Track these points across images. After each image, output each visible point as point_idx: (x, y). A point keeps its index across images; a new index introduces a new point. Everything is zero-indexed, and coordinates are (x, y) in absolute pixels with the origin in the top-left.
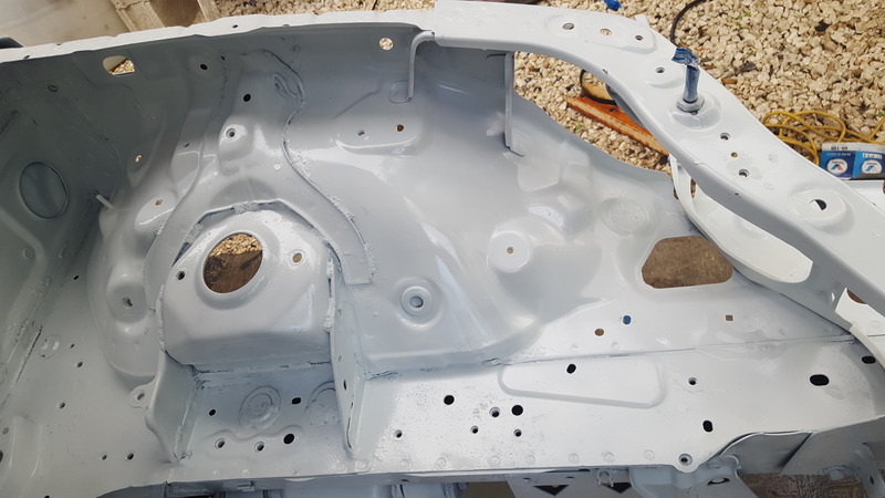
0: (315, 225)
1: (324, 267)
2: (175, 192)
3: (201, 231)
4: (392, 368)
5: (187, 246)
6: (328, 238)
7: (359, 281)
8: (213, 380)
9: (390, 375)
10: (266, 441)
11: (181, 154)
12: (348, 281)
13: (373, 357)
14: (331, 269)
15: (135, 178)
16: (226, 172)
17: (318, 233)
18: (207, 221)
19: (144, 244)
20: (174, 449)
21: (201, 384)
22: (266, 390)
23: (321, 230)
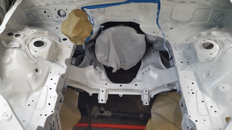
0: (218, 55)
1: (211, 58)
2: (220, 35)
3: (213, 41)
4: (197, 75)
5: (210, 40)
6: (216, 58)
7: (210, 64)
8: (189, 51)
9: (195, 75)
10: (181, 60)
11: (227, 34)
12: (210, 63)
13: (198, 71)
14: (210, 59)
15: (223, 29)
16: (225, 40)
17: (217, 56)
18: (215, 41)
19: (209, 34)
20: (177, 48)
21: (188, 49)
22: (189, 58)
23: (218, 56)
